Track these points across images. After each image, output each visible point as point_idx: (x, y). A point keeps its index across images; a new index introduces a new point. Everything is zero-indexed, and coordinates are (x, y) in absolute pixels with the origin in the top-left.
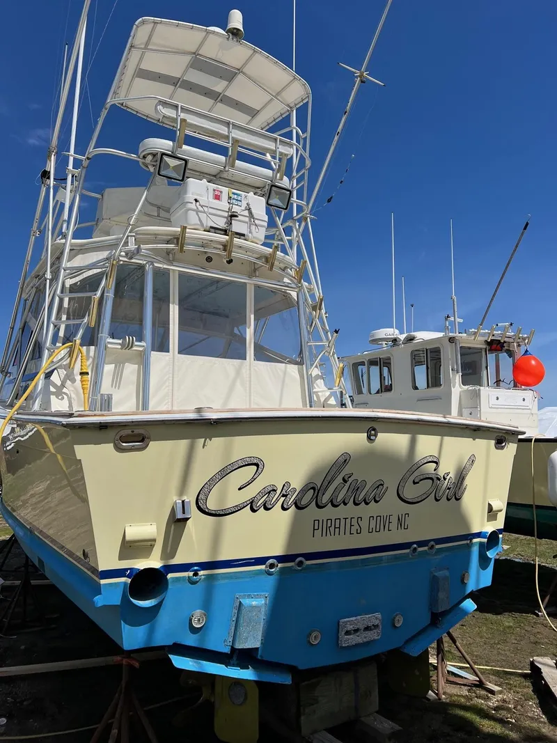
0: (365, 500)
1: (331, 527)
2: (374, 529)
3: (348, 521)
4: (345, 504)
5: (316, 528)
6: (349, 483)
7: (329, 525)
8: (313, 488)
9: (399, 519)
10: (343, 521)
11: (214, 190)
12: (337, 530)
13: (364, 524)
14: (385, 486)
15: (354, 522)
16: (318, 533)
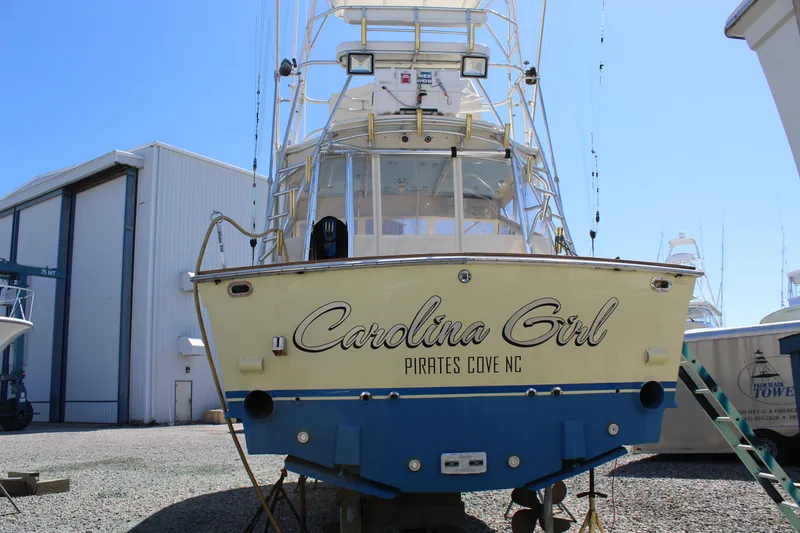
0: (461, 341)
1: (423, 366)
2: (476, 370)
3: (444, 361)
4: (439, 344)
5: (409, 365)
6: (441, 325)
7: (422, 363)
8: (403, 329)
9: (507, 361)
10: (438, 361)
11: (402, 75)
12: (432, 369)
13: (463, 364)
14: (486, 329)
15: (450, 361)
16: (411, 371)
